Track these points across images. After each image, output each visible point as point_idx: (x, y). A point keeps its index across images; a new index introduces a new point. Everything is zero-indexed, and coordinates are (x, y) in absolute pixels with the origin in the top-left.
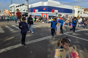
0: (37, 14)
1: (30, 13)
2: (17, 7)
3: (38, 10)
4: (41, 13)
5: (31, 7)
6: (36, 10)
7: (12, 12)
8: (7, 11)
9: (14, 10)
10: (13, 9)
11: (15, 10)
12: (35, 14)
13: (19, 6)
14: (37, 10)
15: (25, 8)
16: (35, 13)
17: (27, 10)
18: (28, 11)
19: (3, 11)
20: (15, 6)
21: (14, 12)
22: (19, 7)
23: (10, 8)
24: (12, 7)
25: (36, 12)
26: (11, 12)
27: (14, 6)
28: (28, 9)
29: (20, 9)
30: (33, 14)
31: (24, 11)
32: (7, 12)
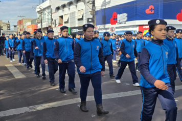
0: (124, 27)
1: (98, 27)
2: (58, 8)
3: (126, 14)
4: (137, 26)
5: (102, 6)
6: (118, 16)
7: (45, 25)
8: (29, 23)
9: (50, 21)
10: (46, 16)
11: (52, 19)
12: (117, 28)
13: (64, 6)
14: (122, 17)
15: (84, 12)
16: (117, 25)
17: (91, 17)
18: (93, 21)
19: (15, 26)
20: (54, 8)
21: (50, 26)
22: (66, 9)
23: (38, 15)
24: (44, 9)
25: (121, 23)
26: (39, 26)
27: (49, 7)
28: (94, 13)
29: (69, 16)
30: (108, 28)
31: (79, 20)
32: (28, 27)
